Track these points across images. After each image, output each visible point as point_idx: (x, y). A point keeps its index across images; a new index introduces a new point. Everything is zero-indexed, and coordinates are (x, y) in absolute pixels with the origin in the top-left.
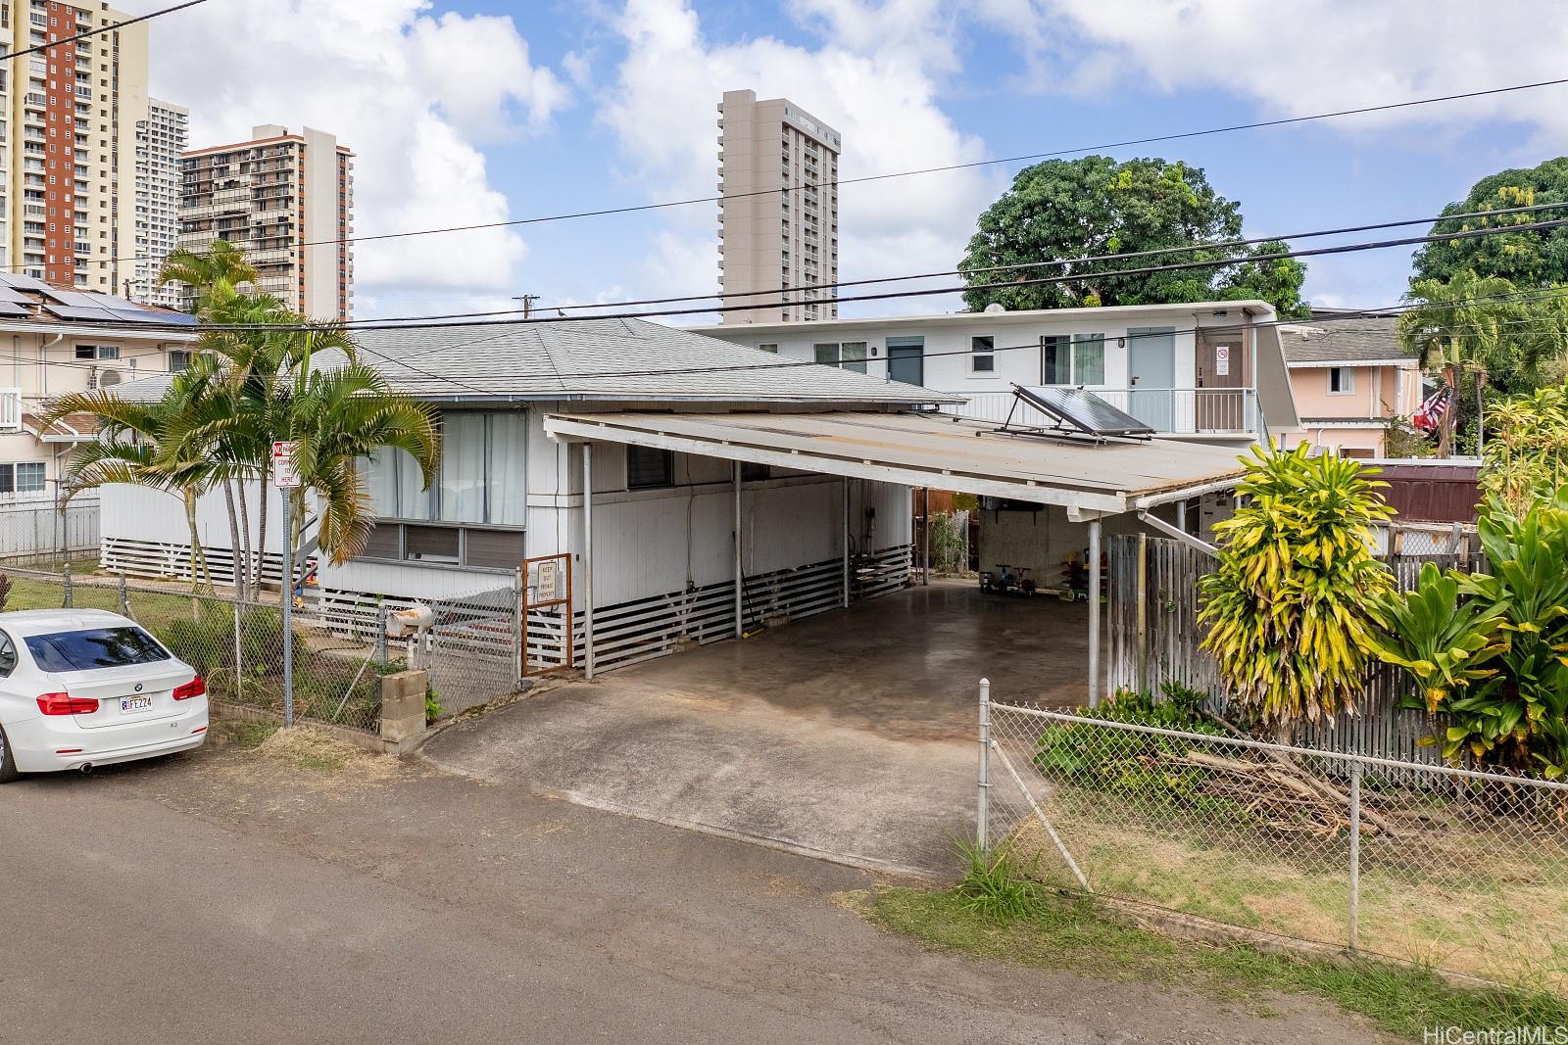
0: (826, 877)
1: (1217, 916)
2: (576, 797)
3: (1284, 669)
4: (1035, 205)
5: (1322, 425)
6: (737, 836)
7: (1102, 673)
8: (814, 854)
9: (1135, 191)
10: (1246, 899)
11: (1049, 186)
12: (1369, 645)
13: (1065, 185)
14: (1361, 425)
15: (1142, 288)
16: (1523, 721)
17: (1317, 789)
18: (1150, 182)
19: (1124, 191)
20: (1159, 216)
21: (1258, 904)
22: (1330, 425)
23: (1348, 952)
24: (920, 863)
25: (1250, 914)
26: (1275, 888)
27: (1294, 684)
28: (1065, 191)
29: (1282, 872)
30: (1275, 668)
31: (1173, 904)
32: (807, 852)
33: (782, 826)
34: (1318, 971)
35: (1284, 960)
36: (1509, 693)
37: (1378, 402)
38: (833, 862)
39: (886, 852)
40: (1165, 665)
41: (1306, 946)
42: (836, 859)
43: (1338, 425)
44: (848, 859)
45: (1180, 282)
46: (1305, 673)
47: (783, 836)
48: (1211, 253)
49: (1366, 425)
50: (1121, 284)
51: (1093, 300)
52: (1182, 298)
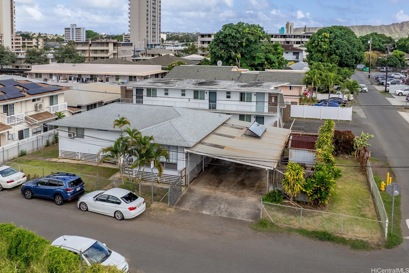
0: (242, 222)
1: (287, 224)
2: (204, 212)
3: (292, 191)
4: (227, 35)
5: (288, 97)
6: (229, 217)
7: (268, 187)
8: (240, 219)
9: (249, 33)
10: (290, 221)
11: (231, 31)
12: (302, 188)
13: (234, 31)
14: (295, 97)
15: (250, 54)
16: (318, 196)
17: (295, 204)
18: (252, 31)
19: (247, 33)
20: (254, 39)
21: (291, 222)
22: (289, 97)
23: (300, 228)
24: (253, 219)
25: (290, 224)
26: (292, 220)
27: (293, 193)
28: (234, 32)
29: (293, 217)
30: (291, 191)
31: (282, 223)
32: (238, 219)
33: (234, 215)
34: (297, 230)
35: (294, 229)
36: (316, 193)
37: (298, 92)
39: (248, 218)
40: (277, 187)
41: (296, 227)
42: (242, 219)
43: (291, 97)
44: (244, 219)
45: (258, 53)
46: (295, 192)
47: (234, 216)
48: (265, 46)
49: (296, 97)
50: (245, 53)
51: (239, 56)
52: (258, 57)
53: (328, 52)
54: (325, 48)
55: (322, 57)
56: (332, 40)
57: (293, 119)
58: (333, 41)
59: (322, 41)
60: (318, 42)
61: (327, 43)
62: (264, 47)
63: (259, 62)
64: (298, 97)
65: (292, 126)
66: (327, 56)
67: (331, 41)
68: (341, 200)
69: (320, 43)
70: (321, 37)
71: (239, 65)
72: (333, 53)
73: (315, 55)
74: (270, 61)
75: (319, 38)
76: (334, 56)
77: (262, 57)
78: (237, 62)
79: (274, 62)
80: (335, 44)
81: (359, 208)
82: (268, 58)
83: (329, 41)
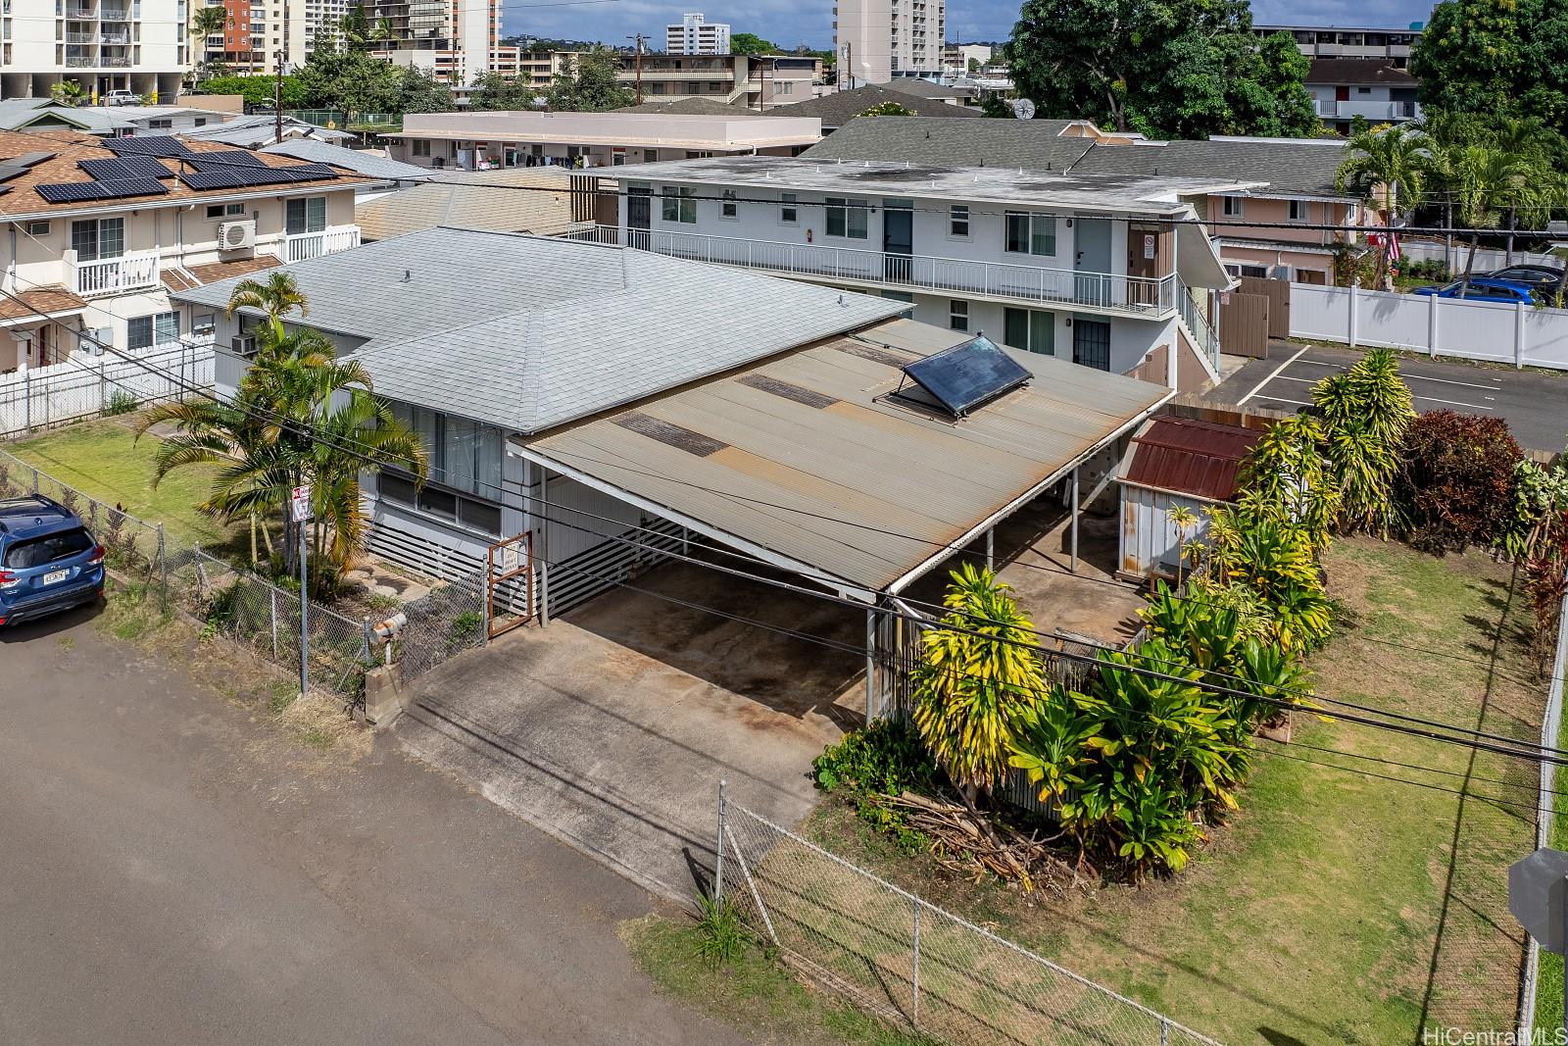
0: (623, 901)
2: (488, 791)
5: (1281, 249)
6: (581, 847)
10: (880, 956)
14: (1313, 251)
15: (1161, 78)
20: (1175, 17)
22: (1287, 249)
23: (914, 1023)
25: (873, 974)
33: (614, 839)
38: (635, 883)
39: (672, 876)
41: (892, 1014)
42: (637, 880)
43: (1294, 249)
44: (645, 880)
45: (1194, 76)
47: (611, 849)
48: (1222, 49)
49: (1318, 251)
50: (1143, 72)
51: (1119, 85)
52: (1195, 90)
53: (1515, 72)
54: (1498, 55)
55: (1484, 95)
56: (1530, 21)
57: (1297, 345)
58: (1534, 25)
59: (1481, 27)
60: (1466, 30)
61: (1507, 37)
62: (1217, 49)
63: (1199, 109)
64: (1326, 252)
65: (1274, 374)
66: (1510, 89)
67: (1528, 26)
68: (1307, 846)
69: (1472, 34)
70: (1476, 12)
71: (1122, 121)
72: (1537, 79)
73: (1454, 86)
74: (1247, 104)
75: (1470, 17)
76: (1540, 90)
77: (1211, 90)
78: (1114, 110)
79: (1261, 112)
80: (1547, 38)
81: (1403, 929)
82: (1236, 96)
83: (1518, 25)
